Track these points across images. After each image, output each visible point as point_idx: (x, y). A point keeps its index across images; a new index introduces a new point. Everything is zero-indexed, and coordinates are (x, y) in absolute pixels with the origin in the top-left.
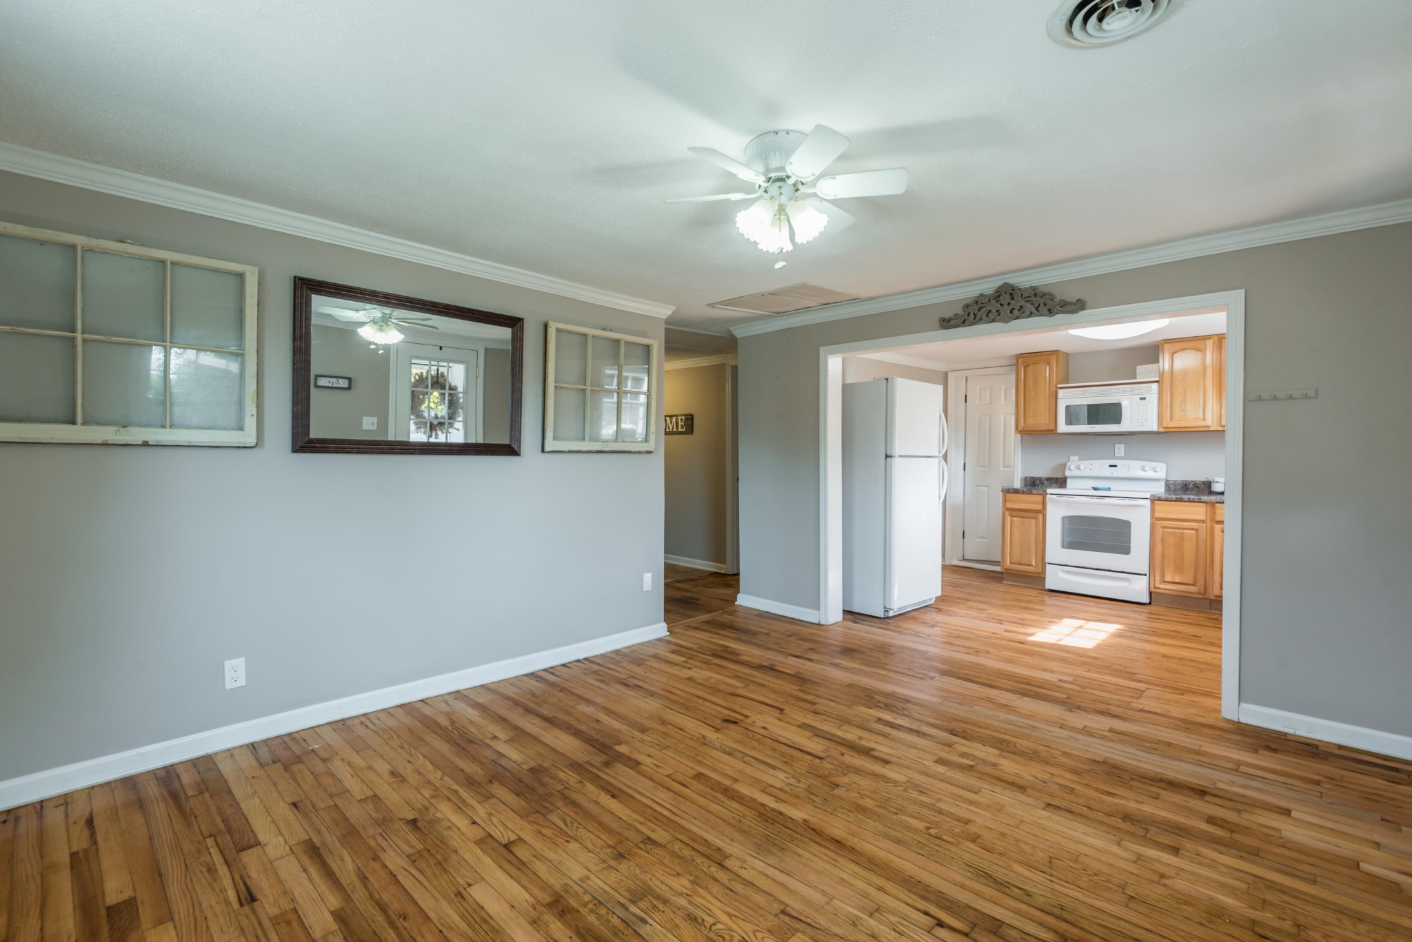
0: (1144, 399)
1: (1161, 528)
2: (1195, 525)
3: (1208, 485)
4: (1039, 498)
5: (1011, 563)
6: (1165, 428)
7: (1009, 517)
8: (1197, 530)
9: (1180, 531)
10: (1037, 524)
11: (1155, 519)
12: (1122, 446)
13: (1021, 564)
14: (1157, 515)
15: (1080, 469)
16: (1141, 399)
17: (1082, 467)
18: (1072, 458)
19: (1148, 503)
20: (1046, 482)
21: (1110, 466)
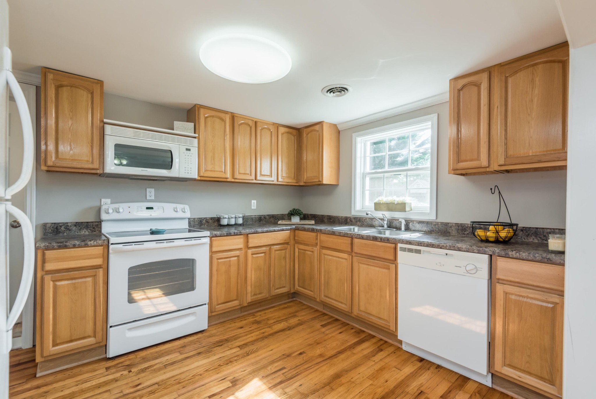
0: (189, 150)
1: (216, 260)
2: (237, 253)
3: (218, 220)
4: (99, 250)
5: (54, 346)
6: (200, 177)
7: (51, 283)
8: (238, 256)
9: (228, 259)
10: (95, 284)
11: (212, 253)
12: (153, 190)
13: (71, 341)
14: (214, 249)
15: (119, 212)
16: (187, 150)
17: (121, 210)
18: (103, 200)
19: (207, 240)
20: (74, 228)
21: (147, 208)
